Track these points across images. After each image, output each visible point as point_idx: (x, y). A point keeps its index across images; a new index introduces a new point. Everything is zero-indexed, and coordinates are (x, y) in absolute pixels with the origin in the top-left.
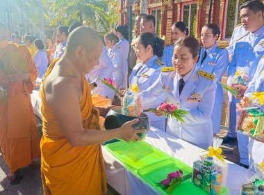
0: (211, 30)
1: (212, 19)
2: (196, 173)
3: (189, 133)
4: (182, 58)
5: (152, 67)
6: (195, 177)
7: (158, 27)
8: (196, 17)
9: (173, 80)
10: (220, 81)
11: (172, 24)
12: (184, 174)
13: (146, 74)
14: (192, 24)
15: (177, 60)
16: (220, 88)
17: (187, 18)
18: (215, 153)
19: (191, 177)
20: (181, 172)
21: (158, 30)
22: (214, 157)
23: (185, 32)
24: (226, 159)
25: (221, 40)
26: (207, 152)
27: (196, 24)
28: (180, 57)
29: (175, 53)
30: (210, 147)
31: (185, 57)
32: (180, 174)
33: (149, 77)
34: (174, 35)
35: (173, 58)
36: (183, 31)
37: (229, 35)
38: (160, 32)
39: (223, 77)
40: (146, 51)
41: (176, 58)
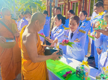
0: (83, 13)
1: (84, 8)
2: (77, 71)
3: (75, 55)
4: (73, 25)
5: (61, 28)
6: (77, 73)
7: (62, 12)
8: (78, 8)
9: (69, 33)
10: (87, 33)
11: (68, 11)
12: (73, 72)
13: (58, 31)
14: (76, 10)
15: (71, 26)
16: (87, 36)
17: (74, 8)
18: (85, 63)
19: (75, 73)
20: (71, 71)
21: (62, 13)
22: (84, 65)
23: (73, 14)
24: (90, 66)
25: (88, 17)
26: (82, 63)
27: (78, 10)
28: (72, 24)
29: (70, 22)
30: (83, 61)
31: (74, 24)
32: (71, 72)
33: (59, 33)
34: (69, 15)
35: (69, 25)
36: (72, 14)
37: (91, 15)
38: (63, 14)
39: (89, 32)
40: (59, 22)
41: (70, 24)
